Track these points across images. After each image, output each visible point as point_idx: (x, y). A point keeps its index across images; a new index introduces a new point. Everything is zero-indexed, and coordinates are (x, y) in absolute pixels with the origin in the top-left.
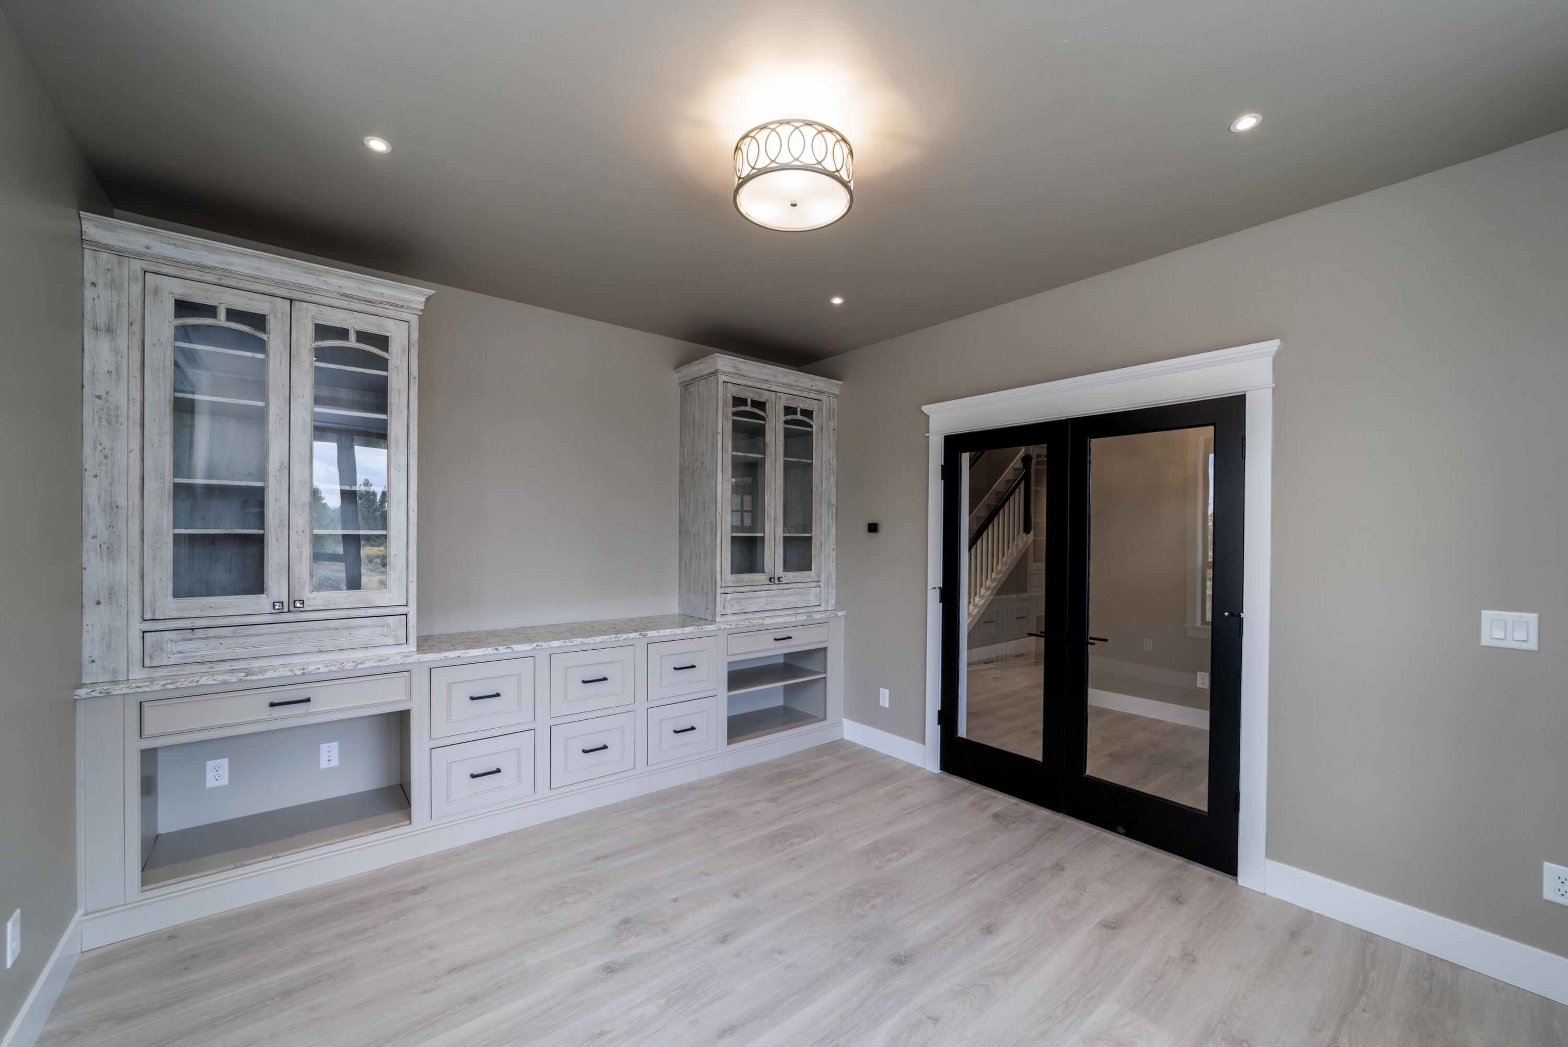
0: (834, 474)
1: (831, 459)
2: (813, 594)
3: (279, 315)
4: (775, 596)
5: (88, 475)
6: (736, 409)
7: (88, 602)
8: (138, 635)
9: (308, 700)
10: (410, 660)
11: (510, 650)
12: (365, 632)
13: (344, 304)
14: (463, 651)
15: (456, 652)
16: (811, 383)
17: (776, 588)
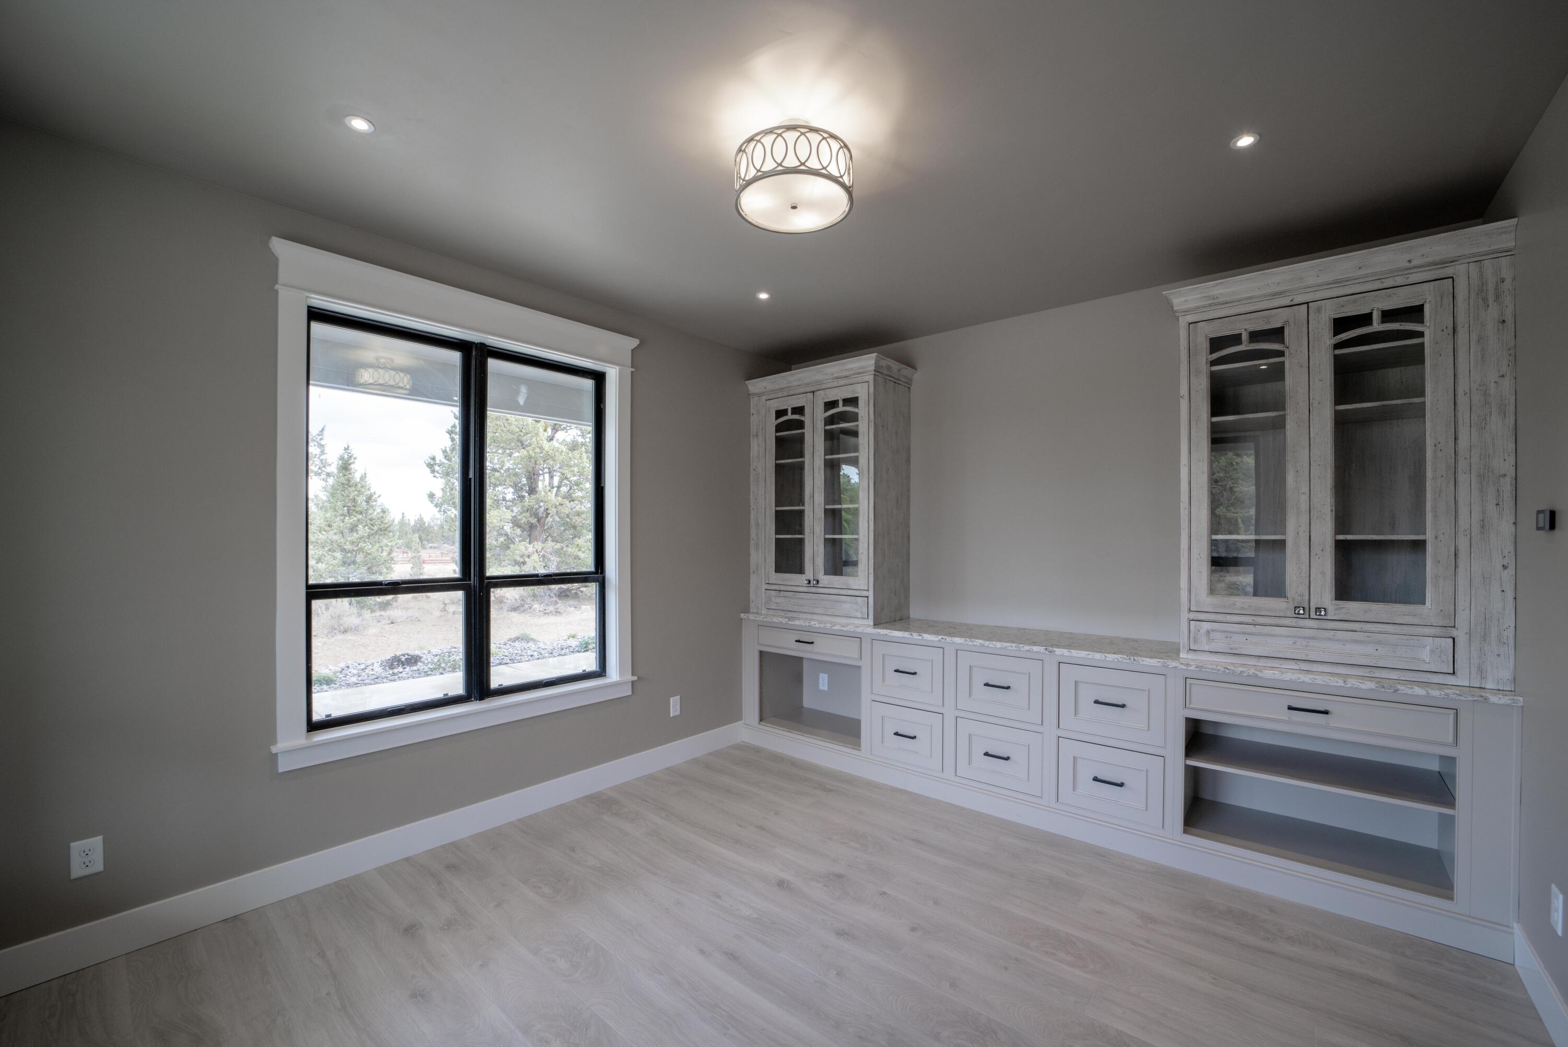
0: (1502, 412)
1: (1493, 385)
2: (1428, 648)
3: (809, 403)
4: (1313, 638)
5: (751, 508)
6: (1215, 356)
7: (751, 572)
8: (763, 591)
9: (812, 643)
10: (859, 630)
11: (920, 638)
12: (847, 606)
13: (835, 384)
14: (889, 631)
15: (885, 630)
16: (1408, 257)
17: (1316, 626)
